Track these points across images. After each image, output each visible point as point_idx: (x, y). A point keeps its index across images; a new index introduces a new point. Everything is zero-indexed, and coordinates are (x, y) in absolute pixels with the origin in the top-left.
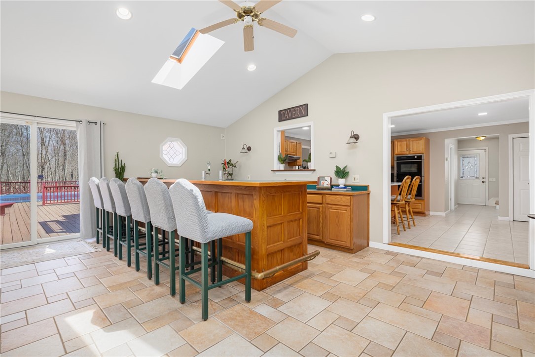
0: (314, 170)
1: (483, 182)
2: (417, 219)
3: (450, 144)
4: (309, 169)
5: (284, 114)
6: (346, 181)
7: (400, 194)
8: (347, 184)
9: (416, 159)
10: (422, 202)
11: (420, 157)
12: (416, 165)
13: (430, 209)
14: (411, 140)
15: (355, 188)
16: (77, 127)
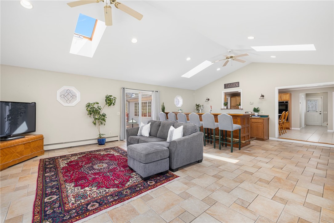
0: (242, 109)
1: (320, 114)
2: (287, 131)
3: (302, 96)
4: (240, 108)
5: (227, 86)
6: (258, 114)
7: (281, 119)
8: (259, 115)
9: (285, 103)
10: (288, 123)
11: (287, 102)
12: (285, 106)
13: (292, 126)
14: (282, 94)
15: (261, 116)
16: (152, 93)
